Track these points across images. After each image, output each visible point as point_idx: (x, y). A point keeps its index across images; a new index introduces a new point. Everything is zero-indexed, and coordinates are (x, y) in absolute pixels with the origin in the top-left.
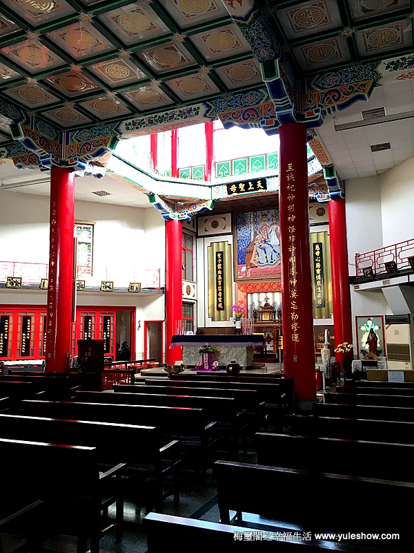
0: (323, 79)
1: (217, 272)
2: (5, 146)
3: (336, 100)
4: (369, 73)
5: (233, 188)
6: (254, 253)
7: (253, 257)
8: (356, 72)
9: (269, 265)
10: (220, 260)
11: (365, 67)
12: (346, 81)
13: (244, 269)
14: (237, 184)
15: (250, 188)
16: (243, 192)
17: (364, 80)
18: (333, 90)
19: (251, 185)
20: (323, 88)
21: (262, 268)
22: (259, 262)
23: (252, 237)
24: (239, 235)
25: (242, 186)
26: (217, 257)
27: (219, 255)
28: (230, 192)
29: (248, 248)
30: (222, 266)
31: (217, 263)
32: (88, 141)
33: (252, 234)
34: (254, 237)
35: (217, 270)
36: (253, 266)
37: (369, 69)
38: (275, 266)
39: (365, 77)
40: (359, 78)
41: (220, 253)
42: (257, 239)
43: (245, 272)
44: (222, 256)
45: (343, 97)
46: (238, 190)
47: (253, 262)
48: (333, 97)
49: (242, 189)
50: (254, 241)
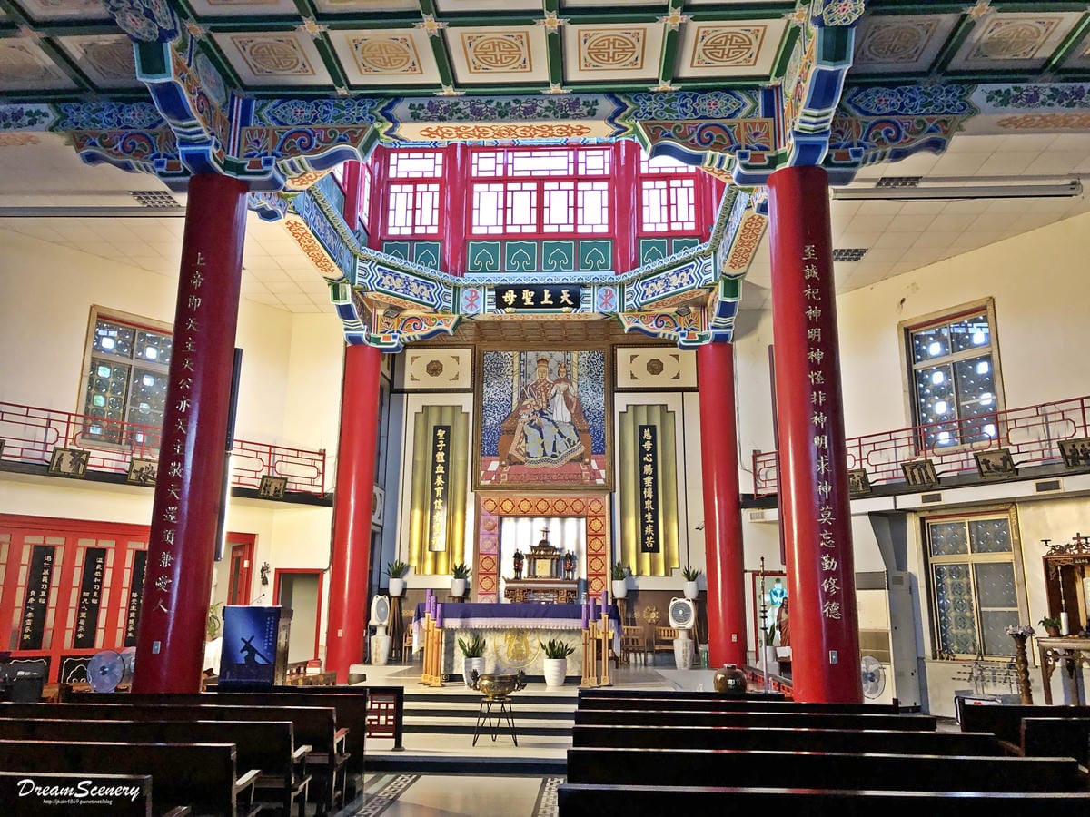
0: (867, 96)
1: (434, 469)
2: (53, 102)
3: (892, 140)
4: (955, 102)
5: (510, 297)
6: (518, 434)
7: (515, 443)
8: (929, 95)
9: (548, 460)
10: (442, 445)
11: (948, 91)
12: (912, 109)
13: (494, 466)
14: (518, 289)
15: (546, 301)
16: (529, 307)
17: (946, 113)
18: (889, 121)
19: (547, 295)
20: (867, 113)
21: (533, 466)
22: (528, 454)
23: (515, 401)
24: (486, 396)
25: (528, 296)
26: (436, 437)
27: (441, 434)
28: (501, 304)
29: (506, 424)
30: (446, 457)
31: (436, 450)
32: (306, 128)
33: (516, 395)
34: (519, 402)
35: (435, 464)
36: (513, 462)
37: (954, 95)
38: (560, 464)
39: (949, 107)
40: (937, 107)
41: (443, 428)
42: (525, 407)
43: (497, 473)
44: (447, 436)
45: (906, 137)
46: (519, 303)
47: (516, 454)
48: (887, 132)
49: (528, 302)
50: (518, 409)
